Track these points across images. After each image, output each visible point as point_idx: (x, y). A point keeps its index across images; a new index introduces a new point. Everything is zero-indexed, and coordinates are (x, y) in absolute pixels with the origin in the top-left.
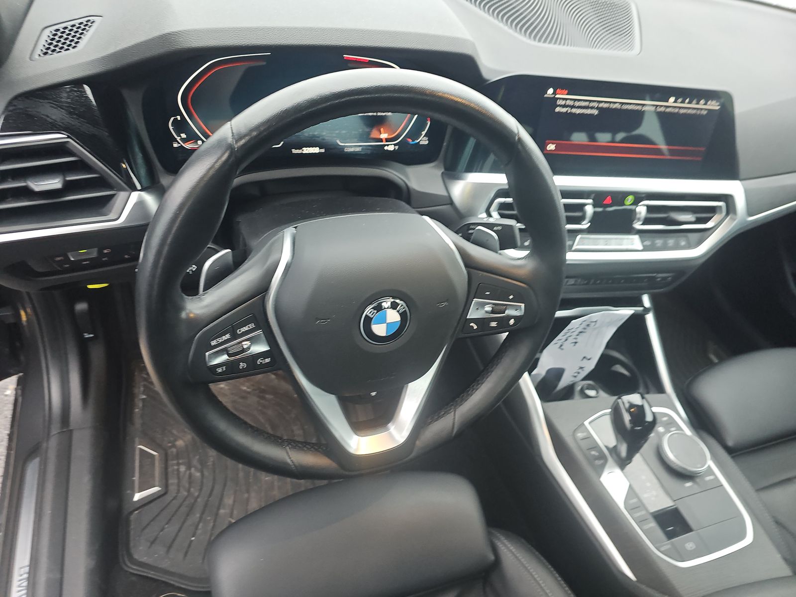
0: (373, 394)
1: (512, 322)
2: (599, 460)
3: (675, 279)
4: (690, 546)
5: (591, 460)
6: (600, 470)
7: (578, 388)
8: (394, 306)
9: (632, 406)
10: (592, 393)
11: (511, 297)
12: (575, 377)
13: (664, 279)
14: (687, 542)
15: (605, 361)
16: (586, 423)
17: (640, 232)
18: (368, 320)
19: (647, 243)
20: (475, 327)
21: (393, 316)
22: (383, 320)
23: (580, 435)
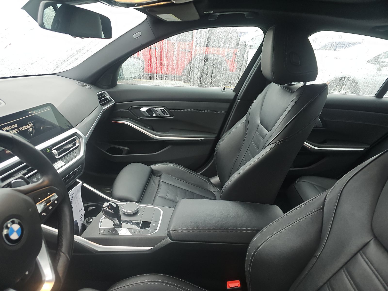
0: (27, 273)
1: (56, 202)
2: (114, 231)
3: (82, 167)
4: (154, 225)
5: (112, 234)
6: (117, 233)
7: (85, 223)
8: (13, 222)
9: (108, 206)
10: (91, 220)
11: (49, 194)
12: (82, 220)
13: (79, 169)
14: (152, 225)
15: (86, 208)
16: (99, 227)
17: (60, 159)
18: (7, 236)
19: (65, 161)
20: (45, 214)
21: (16, 227)
22: (13, 231)
23: (102, 232)
